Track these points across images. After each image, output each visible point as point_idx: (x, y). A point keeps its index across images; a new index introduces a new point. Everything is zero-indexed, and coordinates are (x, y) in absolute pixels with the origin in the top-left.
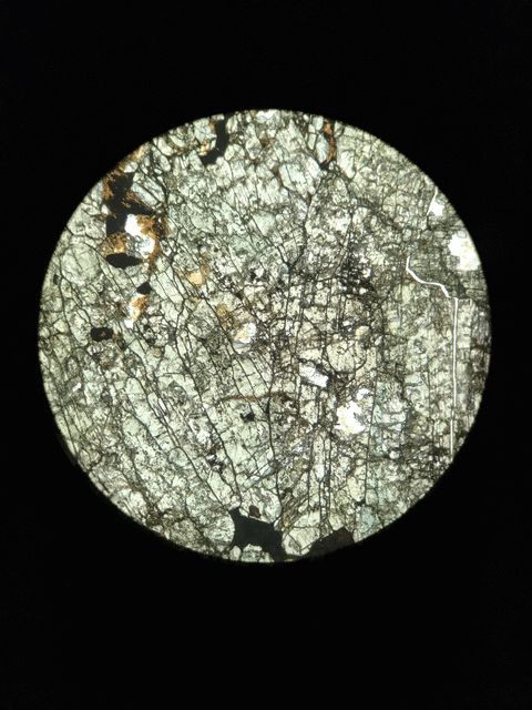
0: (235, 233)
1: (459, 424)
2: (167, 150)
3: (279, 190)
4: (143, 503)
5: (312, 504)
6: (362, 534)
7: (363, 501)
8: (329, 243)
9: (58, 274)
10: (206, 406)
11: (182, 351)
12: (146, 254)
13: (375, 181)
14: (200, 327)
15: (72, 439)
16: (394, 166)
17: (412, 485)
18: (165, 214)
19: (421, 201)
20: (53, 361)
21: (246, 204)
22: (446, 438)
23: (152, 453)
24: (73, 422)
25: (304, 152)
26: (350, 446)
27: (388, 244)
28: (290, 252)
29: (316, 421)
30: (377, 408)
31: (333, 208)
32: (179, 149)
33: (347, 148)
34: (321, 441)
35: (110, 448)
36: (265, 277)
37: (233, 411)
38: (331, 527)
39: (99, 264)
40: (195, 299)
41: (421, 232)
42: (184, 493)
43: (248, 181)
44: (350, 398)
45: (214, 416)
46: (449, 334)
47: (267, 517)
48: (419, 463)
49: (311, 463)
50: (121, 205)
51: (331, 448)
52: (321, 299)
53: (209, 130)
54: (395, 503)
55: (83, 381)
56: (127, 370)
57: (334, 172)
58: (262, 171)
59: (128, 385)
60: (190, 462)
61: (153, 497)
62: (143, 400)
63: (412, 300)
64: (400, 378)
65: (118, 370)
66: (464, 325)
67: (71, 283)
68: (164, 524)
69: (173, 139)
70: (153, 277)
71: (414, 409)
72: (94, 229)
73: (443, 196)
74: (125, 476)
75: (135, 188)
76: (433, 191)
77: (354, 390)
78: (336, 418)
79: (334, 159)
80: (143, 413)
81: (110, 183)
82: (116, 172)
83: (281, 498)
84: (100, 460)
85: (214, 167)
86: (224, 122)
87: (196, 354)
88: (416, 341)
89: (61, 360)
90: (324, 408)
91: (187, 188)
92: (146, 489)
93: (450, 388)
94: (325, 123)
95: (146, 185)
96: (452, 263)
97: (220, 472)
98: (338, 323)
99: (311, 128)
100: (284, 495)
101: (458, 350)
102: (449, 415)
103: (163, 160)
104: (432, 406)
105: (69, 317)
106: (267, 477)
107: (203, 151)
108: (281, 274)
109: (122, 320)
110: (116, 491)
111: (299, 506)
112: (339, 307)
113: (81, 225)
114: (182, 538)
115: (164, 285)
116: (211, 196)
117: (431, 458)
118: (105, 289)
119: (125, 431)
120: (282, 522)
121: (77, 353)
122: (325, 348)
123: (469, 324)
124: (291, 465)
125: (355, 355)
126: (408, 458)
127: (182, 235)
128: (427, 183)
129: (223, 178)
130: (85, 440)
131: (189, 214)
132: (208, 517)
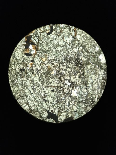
0: (53, 51)
1: (98, 96)
2: (40, 31)
3: (63, 42)
4: (28, 107)
5: (65, 111)
6: (75, 118)
7: (76, 111)
8: (73, 54)
9: (14, 56)
10: (44, 88)
11: (40, 75)
12: (33, 53)
13: (84, 42)
14: (44, 70)
15: (14, 92)
16: (89, 39)
17: (87, 108)
18: (38, 45)
19: (94, 47)
20: (11, 75)
21: (56, 44)
22: (95, 99)
23: (31, 97)
24: (14, 89)
25: (69, 34)
26: (74, 99)
27: (86, 55)
28: (65, 56)
29: (67, 93)
30: (81, 91)
31: (75, 47)
32: (42, 31)
33: (79, 34)
34: (68, 97)
35: (22, 95)
36: (59, 61)
37: (49, 89)
38: (69, 116)
39: (23, 55)
40: (43, 64)
41: (93, 54)
42: (37, 106)
43: (57, 39)
45: (45, 90)
46: (98, 76)
47: (55, 113)
48: (89, 104)
49: (65, 102)
50: (29, 42)
51: (70, 99)
52: (71, 66)
53: (49, 28)
54: (83, 112)
55: (17, 80)
56: (27, 78)
57: (75, 39)
58: (60, 37)
59: (27, 82)
60: (39, 100)
61: (31, 107)
62: (30, 85)
63: (90, 68)
64: (86, 85)
65: (25, 78)
66: (101, 74)
67: (16, 59)
68: (33, 112)
69: (41, 29)
70: (34, 59)
71: (89, 92)
72: (22, 47)
73: (99, 46)
74: (25, 101)
75: (32, 39)
76: (97, 45)
77: (76, 87)
78: (72, 93)
79: (76, 36)
80: (30, 88)
81: (27, 38)
82: (28, 35)
83: (58, 109)
84: (20, 98)
85: (49, 36)
86: (53, 26)
87: (42, 76)
88: (90, 77)
89: (13, 75)
90: (69, 90)
91: (43, 40)
92: (29, 105)
93: (97, 88)
94: (74, 28)
95: (34, 38)
96: (100, 61)
97: (46, 102)
98: (74, 72)
99: (71, 29)
100: (59, 108)
101: (99, 80)
102: (96, 94)
103: (39, 33)
104: (93, 91)
105: (15, 66)
106: (56, 104)
107: (47, 32)
108: (62, 60)
109: (27, 68)
110: (23, 105)
111: (62, 111)
112: (74, 68)
113: (20, 46)
114: (36, 116)
115: (37, 60)
116: (48, 42)
117: (92, 103)
118: (24, 60)
119: (26, 92)
120: (58, 114)
121: (16, 74)
122: (70, 77)
123: (102, 74)
124: (61, 102)
125: (77, 79)
126: (87, 102)
127: (42, 50)
128: (95, 43)
129: (51, 38)
130: (17, 93)
131: (43, 45)
132: (42, 112)
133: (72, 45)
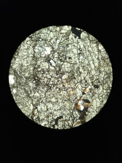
0: (60, 99)
1: (24, 42)
2: (69, 122)
3: (48, 106)
4: (99, 47)
5: (62, 34)
8: (41, 91)
9: (102, 103)
10: (79, 64)
11: (80, 77)
12: (81, 101)
13: (26, 101)
14: (74, 82)
15: (110, 66)
16: (21, 103)
18: (74, 108)
19: (18, 94)
20: (109, 84)
21: (56, 105)
22: (28, 40)
23: (94, 57)
24: (109, 69)
25: (40, 112)
26: (50, 45)
27: (28, 87)
28: (50, 92)
29: (56, 53)
30: (41, 51)
31: (37, 98)
32: (67, 121)
33: (31, 110)
34: (56, 48)
35: (102, 61)
36: (57, 88)
37: (73, 61)
38: (60, 28)
39: (92, 102)
40: (74, 88)
41: (19, 87)
42: (89, 46)
45: (78, 61)
46: (20, 63)
47: (73, 35)
48: (35, 36)
49: (59, 44)
51: (54, 46)
52: (46, 79)
53: (59, 123)
55: (104, 78)
56: (93, 77)
57: (35, 106)
58: (50, 111)
59: (94, 74)
60: (86, 52)
61: (96, 47)
62: (92, 69)
63: (26, 73)
64: (34, 56)
65: (95, 78)
67: (99, 100)
68: (96, 41)
69: (67, 124)
70: (81, 95)
72: (91, 110)
73: (12, 93)
74: (101, 54)
75: (79, 116)
76: (14, 95)
77: (45, 57)
78: (51, 52)
79: (34, 109)
80: (93, 66)
82: (82, 121)
83: (68, 38)
84: (105, 59)
85: (60, 115)
86: (55, 124)
87: (77, 76)
88: (28, 63)
89: (107, 84)
90: (53, 55)
91: (68, 112)
92: (98, 50)
93: (24, 51)
94: (33, 117)
95: (76, 116)
96: (15, 78)
97: (80, 48)
98: (44, 73)
99: (37, 117)
101: (19, 59)
102: (26, 45)
103: (71, 120)
104: (29, 48)
105: (102, 93)
106: (70, 44)
107: (62, 119)
108: (53, 87)
109: (91, 88)
110: (104, 51)
111: (65, 35)
112: (43, 76)
113: (93, 112)
115: (79, 93)
116: (63, 109)
117: (33, 36)
118: (92, 96)
119: (98, 64)
120: (70, 33)
121: (103, 84)
122: (49, 68)
123: (15, 64)
124: (64, 45)
125: (42, 65)
126: (38, 38)
127: (72, 103)
128: (15, 98)
129: (59, 112)
130: (107, 65)
131: (69, 107)
132: (86, 39)
133: (39, 100)
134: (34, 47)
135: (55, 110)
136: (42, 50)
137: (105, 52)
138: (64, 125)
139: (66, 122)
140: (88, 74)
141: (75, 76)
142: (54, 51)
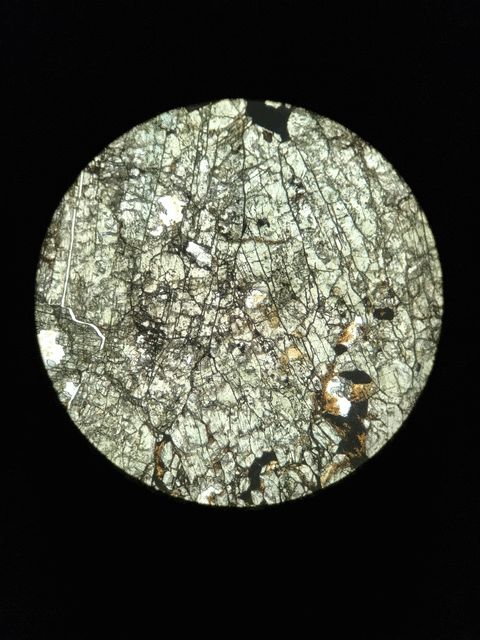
0: (254, 389)
1: (74, 193)
2: (305, 469)
3: (210, 422)
4: (367, 158)
5: (215, 137)
7: (168, 134)
8: (171, 370)
9: (415, 372)
10: (300, 238)
11: (314, 290)
12: (335, 381)
13: (123, 420)
14: (296, 310)
15: (422, 223)
16: (105, 431)
18: (314, 413)
19: (84, 397)
20: (431, 296)
21: (241, 413)
22: (87, 182)
23: (353, 202)
24: (420, 238)
25: (184, 453)
26: (174, 185)
27: (119, 363)
28: (207, 367)
29: (202, 212)
30: (145, 217)
31: (164, 400)
32: (295, 470)
33: (146, 452)
34: (200, 193)
35: (390, 211)
36: (232, 347)
37: (276, 231)
38: (201, 114)
39: (378, 376)
40: (297, 335)
41: (87, 369)
42: (329, 162)
43: (236, 433)
44: (169, 229)
45: (294, 228)
46: (73, 276)
47: (257, 130)
48: (113, 162)
49: (211, 174)
50: (352, 428)
51: (191, 186)
52: (184, 322)
53: (266, 482)
55: (407, 274)
56: (365, 279)
57: (159, 433)
58: (222, 441)
59: (366, 266)
60: (320, 189)
61: (357, 162)
62: (355, 250)
63: (102, 310)
64: (122, 240)
65: (374, 280)
67: (405, 362)
68: (349, 137)
69: (298, 479)
70: (332, 359)
71: (113, 212)
72: (378, 408)
73: (63, 400)
74: (379, 184)
75: (337, 439)
76: (72, 405)
77: (164, 236)
78: (184, 212)
79: (158, 444)
80: (356, 239)
81: (360, 446)
82: (353, 455)
83: (242, 146)
84: (400, 201)
85: (265, 450)
86: (251, 488)
87: (302, 286)
88: (103, 273)
89: (423, 295)
90: (193, 223)
91: (292, 434)
92: (363, 170)
93: (78, 226)
94: (162, 476)
95: (328, 441)
96: (63, 339)
97: (294, 177)
98: (172, 298)
99: (174, 473)
100: (239, 148)
101: (66, 260)
102: (82, 202)
103: (309, 462)
104: (95, 212)
105: (411, 333)
106: (252, 167)
107: (273, 465)
108: (218, 348)
109: (364, 324)
110: (390, 171)
111: (227, 137)
112: (169, 312)
113: (390, 413)
115: (322, 351)
116: (271, 424)
117: (103, 165)
118: (376, 354)
119: (374, 224)
120: (244, 124)
121: (408, 301)
122: (186, 277)
123: (54, 282)
124: (229, 175)
125: (160, 268)
126: (123, 168)
127: (301, 393)
128: (77, 414)
129: (258, 438)
130: (411, 221)
131: (292, 411)
132: (310, 137)
133: (173, 407)
134: (114, 206)
135: (240, 432)
136: (148, 212)
137: (394, 173)
138: (285, 487)
139: (292, 474)
140: (343, 273)
141: (295, 286)
142: (195, 207)
